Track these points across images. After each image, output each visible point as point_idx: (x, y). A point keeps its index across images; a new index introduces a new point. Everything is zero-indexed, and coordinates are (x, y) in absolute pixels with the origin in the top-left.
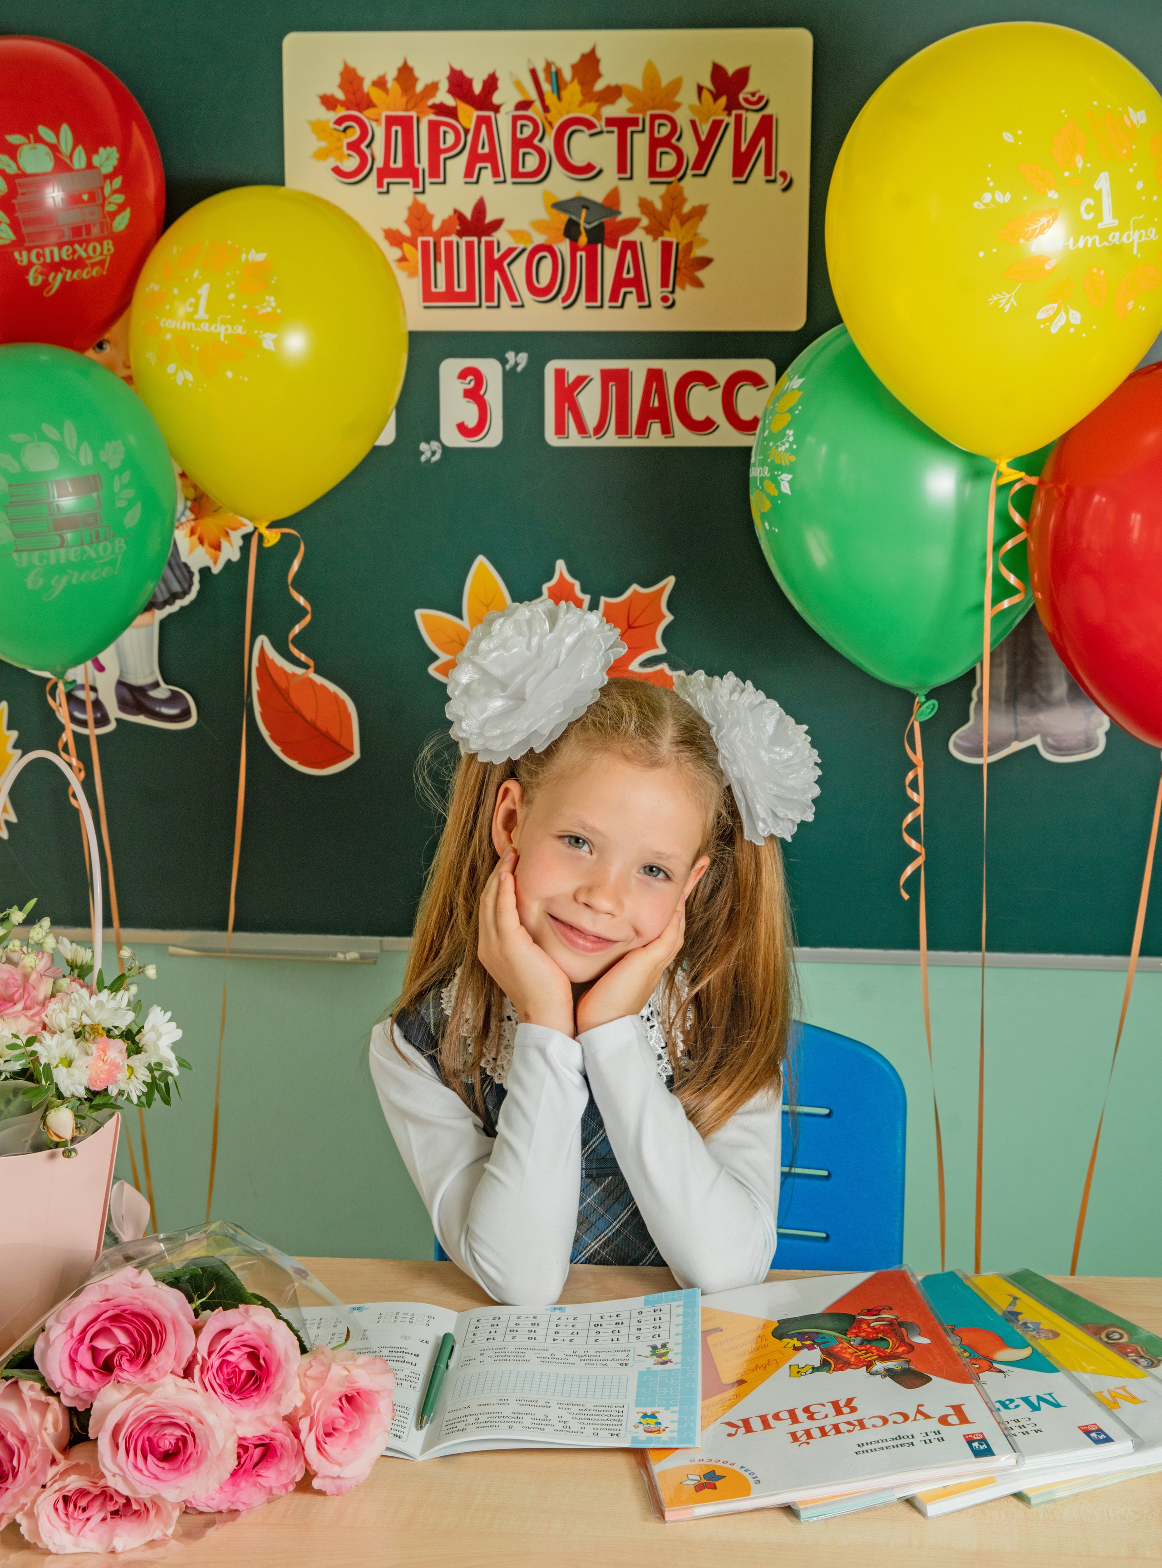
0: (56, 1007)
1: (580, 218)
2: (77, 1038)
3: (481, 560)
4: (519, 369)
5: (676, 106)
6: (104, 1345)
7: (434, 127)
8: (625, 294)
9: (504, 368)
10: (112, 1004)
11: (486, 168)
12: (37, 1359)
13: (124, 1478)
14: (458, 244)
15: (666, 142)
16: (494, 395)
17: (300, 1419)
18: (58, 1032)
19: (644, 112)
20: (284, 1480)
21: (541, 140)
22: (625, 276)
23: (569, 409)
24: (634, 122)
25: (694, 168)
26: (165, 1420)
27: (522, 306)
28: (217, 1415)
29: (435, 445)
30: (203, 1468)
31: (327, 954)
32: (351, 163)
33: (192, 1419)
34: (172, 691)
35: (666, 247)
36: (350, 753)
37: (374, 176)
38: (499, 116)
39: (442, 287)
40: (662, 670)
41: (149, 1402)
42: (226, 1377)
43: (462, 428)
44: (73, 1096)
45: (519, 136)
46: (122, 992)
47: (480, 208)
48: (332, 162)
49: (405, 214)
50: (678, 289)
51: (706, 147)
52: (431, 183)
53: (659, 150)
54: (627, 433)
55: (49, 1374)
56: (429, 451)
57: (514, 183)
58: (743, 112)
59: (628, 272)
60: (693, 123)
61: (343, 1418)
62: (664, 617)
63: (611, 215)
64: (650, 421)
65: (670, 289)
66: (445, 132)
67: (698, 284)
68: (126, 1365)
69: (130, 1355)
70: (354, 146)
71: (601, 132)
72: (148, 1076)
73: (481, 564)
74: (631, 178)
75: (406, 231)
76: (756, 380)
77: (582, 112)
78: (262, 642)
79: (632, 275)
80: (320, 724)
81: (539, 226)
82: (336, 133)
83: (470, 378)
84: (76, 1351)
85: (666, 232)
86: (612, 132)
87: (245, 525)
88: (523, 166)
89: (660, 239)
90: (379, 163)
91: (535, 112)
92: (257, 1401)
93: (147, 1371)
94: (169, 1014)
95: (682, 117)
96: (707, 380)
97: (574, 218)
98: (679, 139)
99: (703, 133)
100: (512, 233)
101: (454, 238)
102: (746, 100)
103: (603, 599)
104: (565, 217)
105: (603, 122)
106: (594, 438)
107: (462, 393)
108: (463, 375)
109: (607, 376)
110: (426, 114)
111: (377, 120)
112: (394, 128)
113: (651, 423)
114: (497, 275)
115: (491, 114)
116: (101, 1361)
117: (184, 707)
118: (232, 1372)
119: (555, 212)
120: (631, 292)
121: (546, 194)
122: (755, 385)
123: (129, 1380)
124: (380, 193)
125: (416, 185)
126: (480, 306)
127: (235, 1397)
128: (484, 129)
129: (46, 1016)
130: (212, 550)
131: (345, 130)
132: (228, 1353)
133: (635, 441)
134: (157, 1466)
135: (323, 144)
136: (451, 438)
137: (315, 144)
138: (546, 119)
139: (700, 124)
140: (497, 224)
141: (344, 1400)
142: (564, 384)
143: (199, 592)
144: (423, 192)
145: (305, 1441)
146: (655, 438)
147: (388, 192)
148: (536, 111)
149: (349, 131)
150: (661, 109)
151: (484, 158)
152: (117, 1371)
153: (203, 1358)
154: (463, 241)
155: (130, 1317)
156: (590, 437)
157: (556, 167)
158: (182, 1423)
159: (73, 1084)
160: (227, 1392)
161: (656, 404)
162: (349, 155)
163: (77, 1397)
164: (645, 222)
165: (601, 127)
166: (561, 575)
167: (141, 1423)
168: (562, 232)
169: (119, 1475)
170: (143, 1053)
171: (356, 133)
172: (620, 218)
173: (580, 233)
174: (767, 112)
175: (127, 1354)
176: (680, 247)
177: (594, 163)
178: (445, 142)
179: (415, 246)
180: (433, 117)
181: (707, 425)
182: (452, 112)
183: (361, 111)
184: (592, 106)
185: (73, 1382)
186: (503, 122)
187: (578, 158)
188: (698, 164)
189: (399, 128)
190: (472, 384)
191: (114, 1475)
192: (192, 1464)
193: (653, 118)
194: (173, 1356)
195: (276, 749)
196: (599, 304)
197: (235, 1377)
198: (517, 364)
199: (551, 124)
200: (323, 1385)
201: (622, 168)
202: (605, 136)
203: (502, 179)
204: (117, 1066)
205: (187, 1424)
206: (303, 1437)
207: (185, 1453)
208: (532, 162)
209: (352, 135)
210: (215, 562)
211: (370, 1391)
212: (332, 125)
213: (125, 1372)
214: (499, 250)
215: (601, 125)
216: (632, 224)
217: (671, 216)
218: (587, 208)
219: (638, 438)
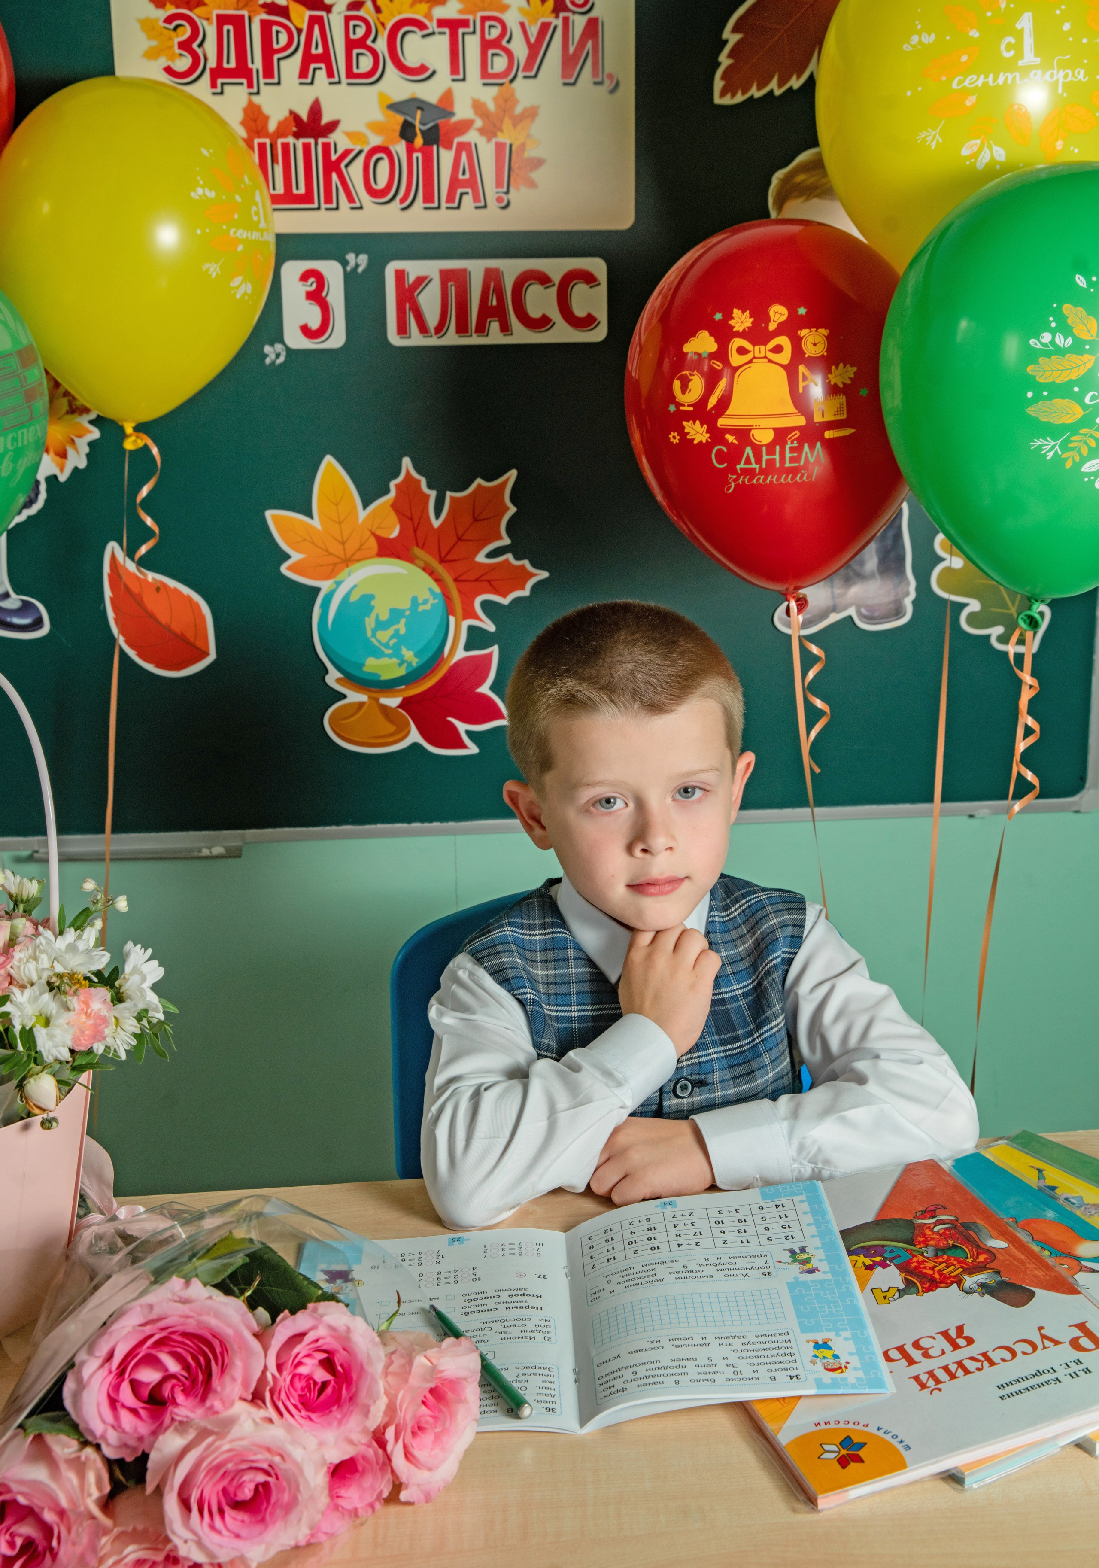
0: (22, 955)
1: (414, 118)
2: (51, 990)
3: (329, 459)
4: (360, 270)
5: (505, 8)
6: (149, 1376)
7: (266, 27)
8: (462, 194)
9: (345, 270)
10: (81, 945)
11: (320, 68)
12: (68, 1403)
13: (200, 1543)
14: (294, 145)
15: (496, 43)
16: (336, 296)
17: (385, 1427)
18: (29, 986)
19: (474, 13)
20: (370, 1498)
21: (374, 41)
22: (461, 177)
23: (410, 309)
24: (465, 23)
25: (525, 70)
26: (244, 1466)
27: (361, 208)
28: (304, 1448)
29: (279, 347)
30: (293, 1516)
31: (192, 850)
32: (183, 63)
33: (277, 1459)
34: (23, 601)
35: (500, 147)
36: (206, 654)
37: (207, 76)
38: (331, 16)
39: (280, 190)
40: (507, 561)
41: (226, 1447)
42: (300, 1392)
43: (306, 331)
44: (56, 1060)
45: (352, 36)
46: (88, 929)
47: (316, 110)
48: (163, 62)
49: (240, 116)
50: (512, 190)
51: (536, 49)
52: (266, 84)
53: (490, 52)
54: (467, 332)
55: (86, 1423)
56: (272, 353)
57: (349, 84)
58: (569, 15)
59: (464, 173)
60: (522, 25)
61: (430, 1416)
62: (507, 509)
63: (444, 117)
64: (489, 320)
65: (505, 189)
66: (278, 32)
67: (532, 185)
68: (180, 1398)
69: (183, 1384)
70: (185, 46)
71: (433, 33)
72: (136, 1027)
73: (329, 463)
74: (464, 79)
75: (242, 132)
76: (589, 278)
77: (413, 13)
78: (113, 548)
79: (467, 176)
80: (176, 627)
81: (375, 127)
82: (165, 32)
83: (312, 280)
84: (117, 1388)
85: (499, 134)
86: (444, 33)
87: (90, 432)
88: (358, 67)
89: (494, 140)
90: (212, 63)
91: (368, 13)
92: (339, 1416)
93: (208, 1403)
94: (149, 951)
95: (512, 19)
96: (543, 279)
97: (409, 119)
98: (509, 41)
99: (532, 35)
100: (350, 135)
101: (291, 140)
102: (573, 3)
103: (449, 494)
104: (399, 119)
105: (435, 24)
106: (435, 338)
107: (303, 295)
108: (305, 277)
109: (446, 276)
110: (258, 13)
111: (208, 19)
112: (226, 28)
113: (490, 322)
114: (334, 177)
115: (323, 14)
116: (146, 1392)
117: (36, 616)
118: (306, 1386)
119: (390, 113)
120: (467, 193)
121: (382, 96)
122: (588, 283)
123: (187, 1417)
124: (214, 94)
125: (250, 85)
126: (319, 208)
127: (313, 1416)
128: (316, 29)
129: (12, 967)
130: (58, 458)
131: (175, 29)
132: (300, 1363)
133: (475, 340)
134: (235, 1519)
135: (154, 43)
136: (295, 340)
137: (144, 43)
138: (378, 19)
139: (530, 27)
140: (333, 126)
141: (429, 1396)
142: (405, 284)
143: (46, 501)
144: (258, 93)
145: (392, 1452)
146: (495, 336)
147: (222, 93)
148: (368, 11)
149: (180, 30)
150: (490, 10)
151: (317, 59)
152: (171, 1408)
153: (273, 1376)
154: (300, 143)
155: (180, 1339)
156: (431, 336)
157: (390, 68)
158: (265, 1466)
159: (56, 1047)
160: (304, 1413)
161: (495, 303)
162: (181, 55)
163: (125, 1445)
164: (479, 123)
165: (433, 28)
166: (408, 472)
167: (215, 1473)
168: (397, 133)
169: (192, 1540)
170: (129, 1000)
171: (187, 32)
172: (454, 119)
173: (415, 135)
174: (593, 14)
175: (180, 1384)
176: (514, 148)
177: (427, 64)
178: (278, 43)
179: (251, 147)
180: (265, 17)
181: (543, 323)
182: (284, 11)
183: (191, 10)
184: (423, 7)
185: (117, 1426)
186: (336, 22)
187: (411, 59)
188: (528, 65)
189: (231, 28)
190: (314, 286)
191: (186, 1542)
192: (279, 1512)
193: (484, 19)
194: (239, 1380)
195: (132, 653)
196: (436, 205)
197: (310, 1391)
198: (357, 266)
199: (383, 24)
200: (406, 1381)
201: (454, 69)
202: (437, 38)
203: (336, 79)
204: (104, 1020)
205: (270, 1465)
206: (389, 1448)
207: (268, 1502)
208: (365, 63)
209: (183, 35)
210: (62, 470)
211: (457, 1379)
212: (162, 24)
213: (180, 1407)
214: (336, 152)
215: (432, 26)
216: (465, 126)
217: (504, 117)
218: (421, 109)
219: (478, 336)
